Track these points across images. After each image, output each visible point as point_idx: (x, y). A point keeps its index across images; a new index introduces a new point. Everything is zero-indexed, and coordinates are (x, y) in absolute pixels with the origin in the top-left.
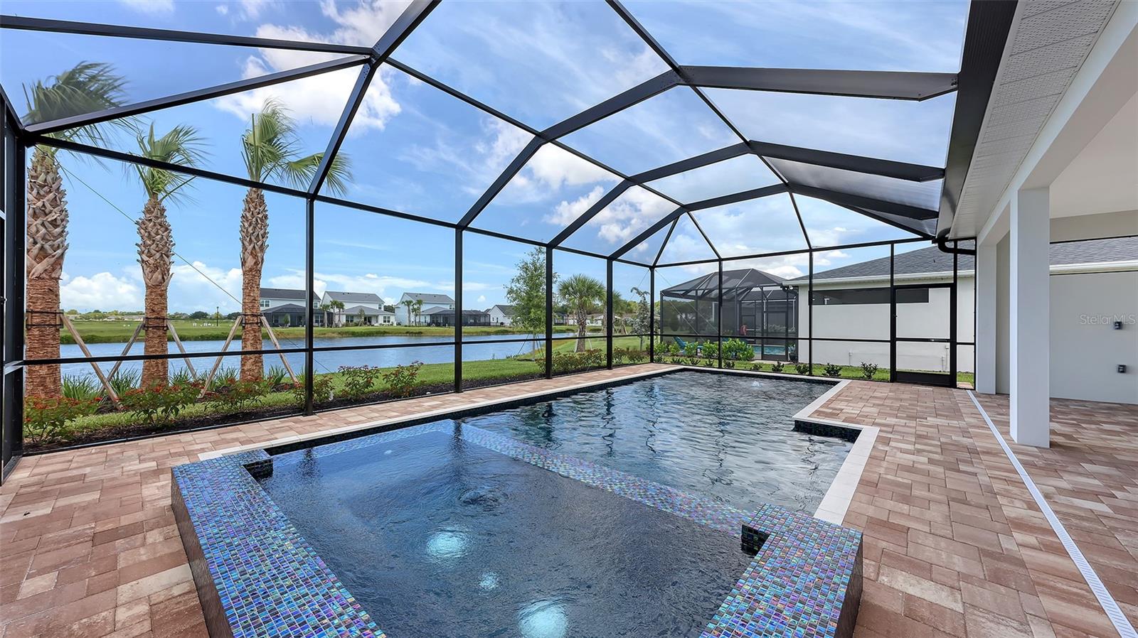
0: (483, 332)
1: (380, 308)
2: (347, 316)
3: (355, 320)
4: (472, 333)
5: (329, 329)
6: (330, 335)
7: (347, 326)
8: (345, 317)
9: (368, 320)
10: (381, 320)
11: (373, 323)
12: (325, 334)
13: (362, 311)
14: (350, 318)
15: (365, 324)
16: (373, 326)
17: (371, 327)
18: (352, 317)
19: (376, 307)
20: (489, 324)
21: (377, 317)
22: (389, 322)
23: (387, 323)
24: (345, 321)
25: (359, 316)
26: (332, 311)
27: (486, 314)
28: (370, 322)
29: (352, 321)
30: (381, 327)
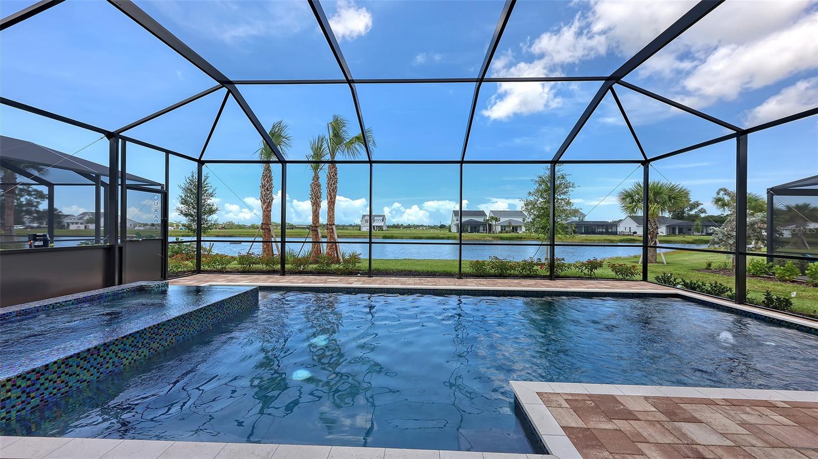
1: (523, 221)
2: (501, 227)
3: (507, 229)
5: (489, 234)
6: (488, 238)
7: (501, 233)
9: (515, 229)
10: (524, 229)
11: (518, 231)
12: (484, 238)
13: (510, 222)
14: (503, 228)
15: (513, 231)
16: (518, 233)
17: (516, 234)
18: (505, 227)
19: (521, 220)
21: (521, 227)
23: (528, 231)
24: (500, 230)
25: (509, 226)
26: (491, 223)
28: (516, 230)
29: (505, 229)
30: (524, 234)
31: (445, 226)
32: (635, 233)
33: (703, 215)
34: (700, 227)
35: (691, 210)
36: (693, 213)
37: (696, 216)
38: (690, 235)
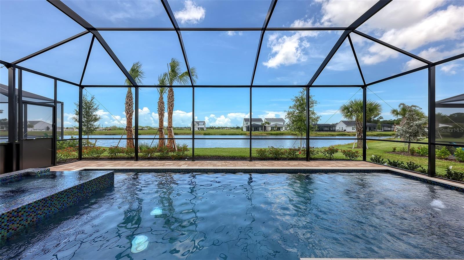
0: (329, 134)
1: (284, 124)
2: (271, 127)
3: (274, 129)
4: (324, 135)
5: (265, 132)
6: (264, 134)
7: (271, 131)
8: (270, 127)
9: (279, 129)
10: (284, 129)
11: (281, 130)
12: (262, 134)
13: (276, 125)
14: (272, 128)
15: (278, 130)
16: (281, 131)
17: (280, 132)
18: (273, 127)
19: (282, 123)
20: (334, 131)
21: (282, 127)
22: (287, 129)
23: (286, 130)
24: (270, 129)
25: (276, 127)
26: (265, 125)
27: (334, 126)
28: (280, 130)
29: (273, 129)
30: (284, 132)
31: (239, 127)
32: (345, 130)
33: (381, 120)
34: (380, 127)
35: (375, 117)
36: (376, 119)
37: (378, 121)
38: (375, 131)
